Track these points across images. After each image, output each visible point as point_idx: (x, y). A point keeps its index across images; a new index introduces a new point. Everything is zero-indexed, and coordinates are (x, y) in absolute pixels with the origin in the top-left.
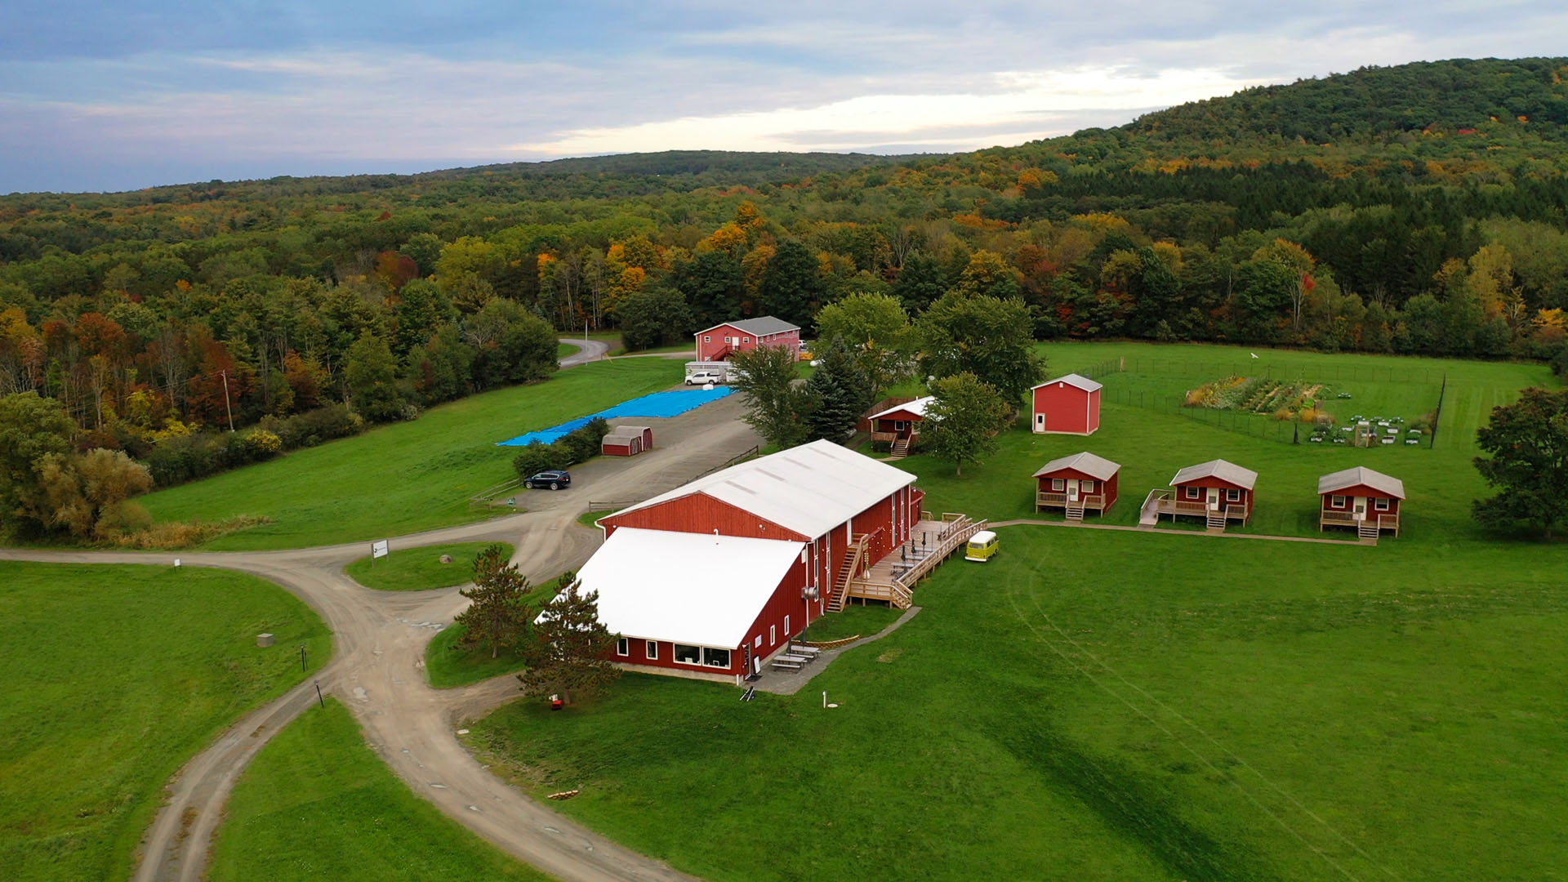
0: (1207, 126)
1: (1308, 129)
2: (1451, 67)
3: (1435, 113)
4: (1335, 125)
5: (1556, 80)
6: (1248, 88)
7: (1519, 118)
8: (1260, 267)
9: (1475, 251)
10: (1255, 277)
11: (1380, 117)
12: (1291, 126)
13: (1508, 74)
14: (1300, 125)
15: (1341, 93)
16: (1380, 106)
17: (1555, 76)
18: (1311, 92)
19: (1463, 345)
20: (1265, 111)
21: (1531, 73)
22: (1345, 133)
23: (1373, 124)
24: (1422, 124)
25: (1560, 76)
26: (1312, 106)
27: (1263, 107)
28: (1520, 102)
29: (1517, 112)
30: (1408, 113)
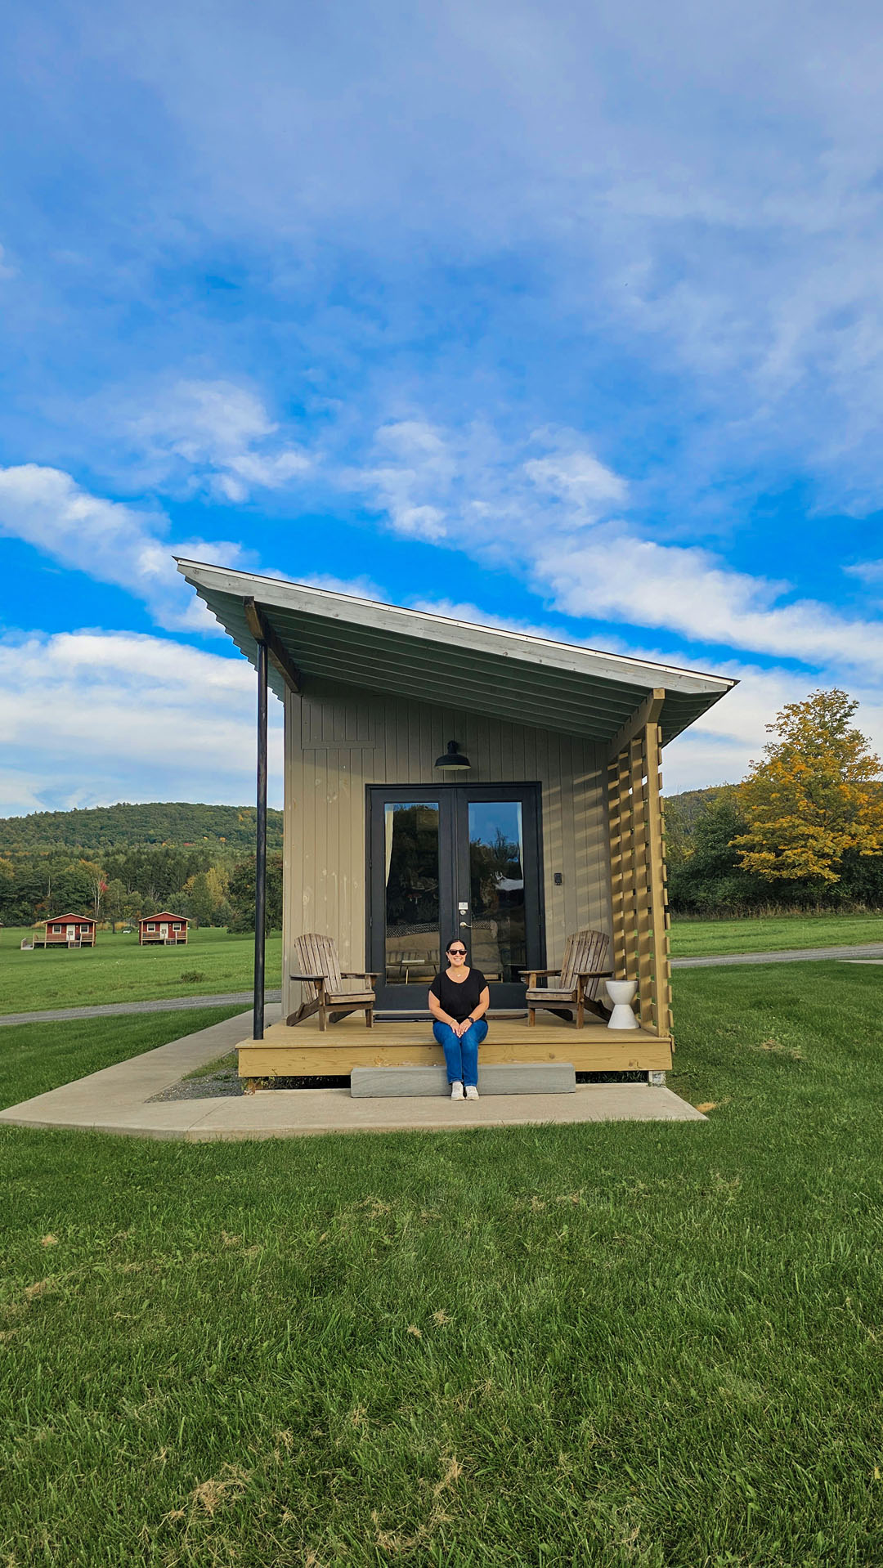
0: (8, 836)
1: (83, 840)
2: (177, 807)
3: (169, 833)
4: (103, 838)
5: (241, 818)
6: (38, 812)
7: (221, 839)
8: (71, 875)
9: (207, 870)
10: (68, 881)
11: (133, 834)
12: (71, 837)
13: (212, 813)
14: (77, 838)
15: (106, 818)
16: (133, 828)
17: (240, 816)
18: (84, 816)
19: (205, 921)
20: (52, 827)
21: (226, 813)
22: (109, 843)
23: (129, 839)
24: (161, 840)
25: (243, 816)
26: (86, 826)
27: (50, 825)
28: (220, 829)
29: (219, 835)
30: (152, 832)
